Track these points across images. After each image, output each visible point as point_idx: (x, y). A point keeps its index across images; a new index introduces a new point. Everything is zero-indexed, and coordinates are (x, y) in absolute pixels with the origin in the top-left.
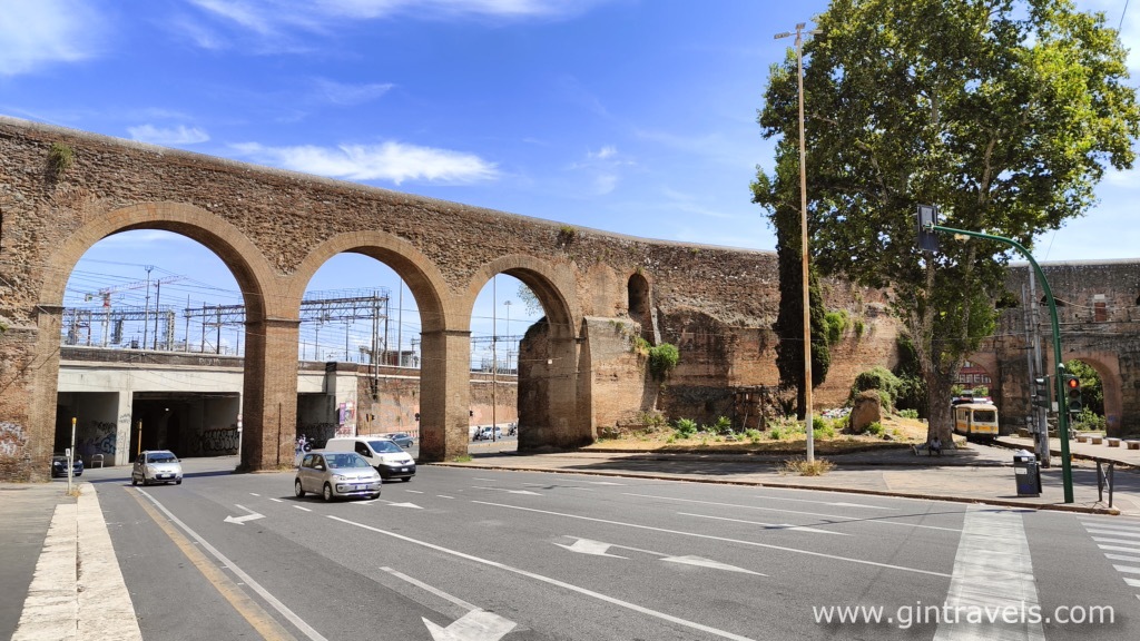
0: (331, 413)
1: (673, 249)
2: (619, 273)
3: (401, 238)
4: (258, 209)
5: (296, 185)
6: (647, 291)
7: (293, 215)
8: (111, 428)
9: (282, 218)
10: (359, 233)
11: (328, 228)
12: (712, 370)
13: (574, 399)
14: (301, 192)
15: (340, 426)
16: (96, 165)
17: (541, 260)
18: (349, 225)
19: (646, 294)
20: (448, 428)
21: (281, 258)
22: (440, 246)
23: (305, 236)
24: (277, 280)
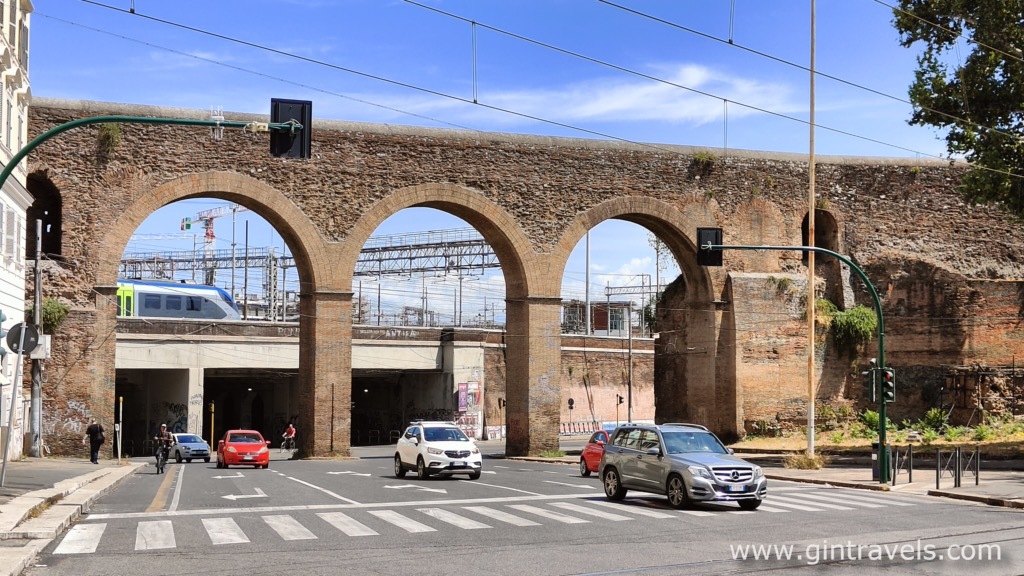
0: (448, 395)
1: (878, 170)
2: (787, 209)
3: (471, 189)
4: (305, 170)
5: (345, 138)
6: (836, 232)
7: (344, 173)
8: (182, 409)
9: (331, 178)
10: (420, 187)
11: (384, 184)
12: (937, 343)
13: (713, 382)
14: (351, 146)
15: (461, 414)
16: (142, 139)
17: (663, 201)
18: (408, 179)
19: (835, 237)
20: (532, 416)
21: (331, 223)
22: (521, 194)
23: (357, 195)
24: (326, 248)
